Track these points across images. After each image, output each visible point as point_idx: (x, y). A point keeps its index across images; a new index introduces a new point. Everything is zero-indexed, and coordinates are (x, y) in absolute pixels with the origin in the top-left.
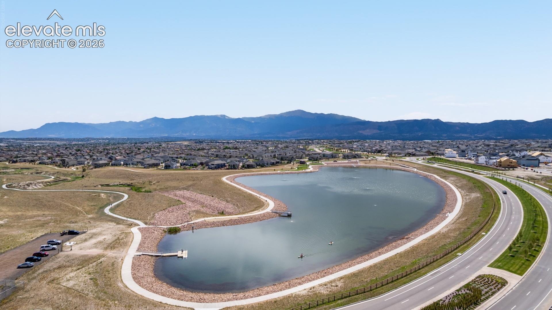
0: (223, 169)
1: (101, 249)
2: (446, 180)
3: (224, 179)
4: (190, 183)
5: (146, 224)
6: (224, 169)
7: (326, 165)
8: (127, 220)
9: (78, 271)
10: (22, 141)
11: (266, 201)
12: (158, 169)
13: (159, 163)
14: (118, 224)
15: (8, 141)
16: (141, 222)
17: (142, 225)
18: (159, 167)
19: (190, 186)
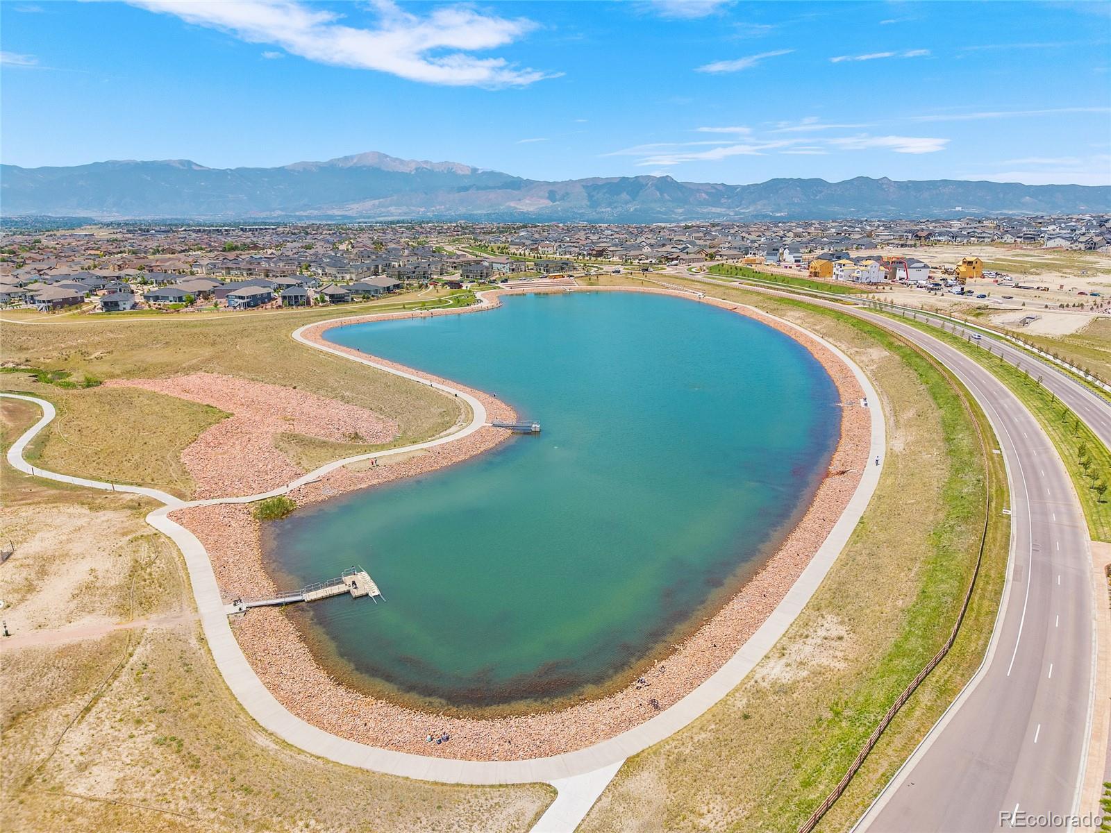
0: (269, 306)
1: (108, 613)
2: (781, 316)
3: (297, 335)
4: (207, 352)
5: (181, 496)
6: (272, 308)
8: (114, 492)
9: (91, 717)
11: (456, 395)
12: (84, 312)
13: (82, 297)
14: (95, 508)
16: (160, 492)
17: (174, 503)
18: (85, 308)
19: (209, 360)
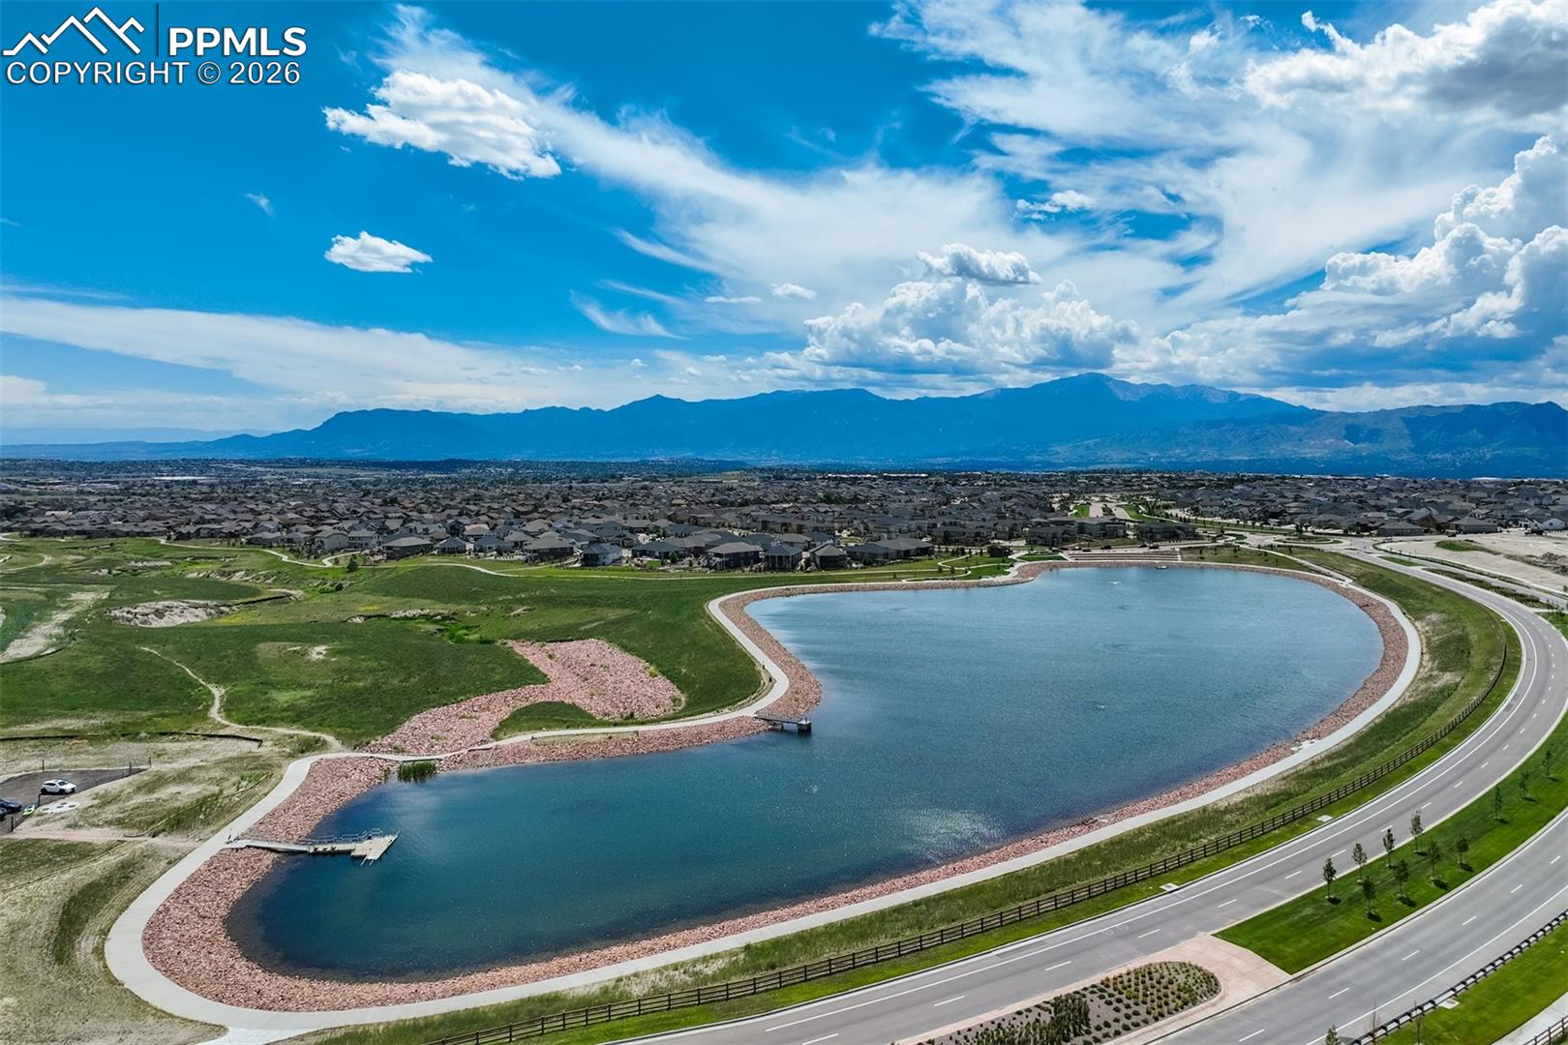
3: (714, 605)
4: (616, 615)
7: (1070, 560)
10: (263, 469)
11: (771, 679)
12: (560, 567)
13: (575, 549)
15: (224, 469)
18: (568, 561)
